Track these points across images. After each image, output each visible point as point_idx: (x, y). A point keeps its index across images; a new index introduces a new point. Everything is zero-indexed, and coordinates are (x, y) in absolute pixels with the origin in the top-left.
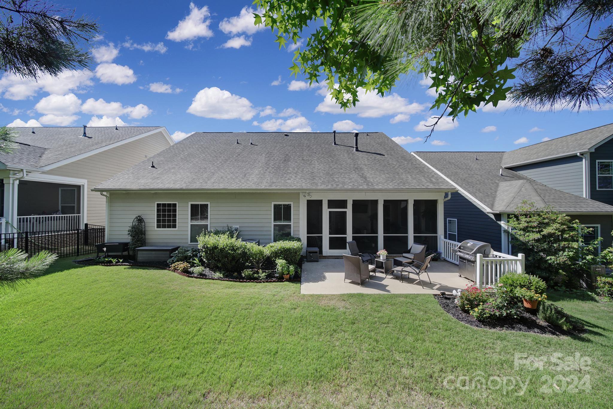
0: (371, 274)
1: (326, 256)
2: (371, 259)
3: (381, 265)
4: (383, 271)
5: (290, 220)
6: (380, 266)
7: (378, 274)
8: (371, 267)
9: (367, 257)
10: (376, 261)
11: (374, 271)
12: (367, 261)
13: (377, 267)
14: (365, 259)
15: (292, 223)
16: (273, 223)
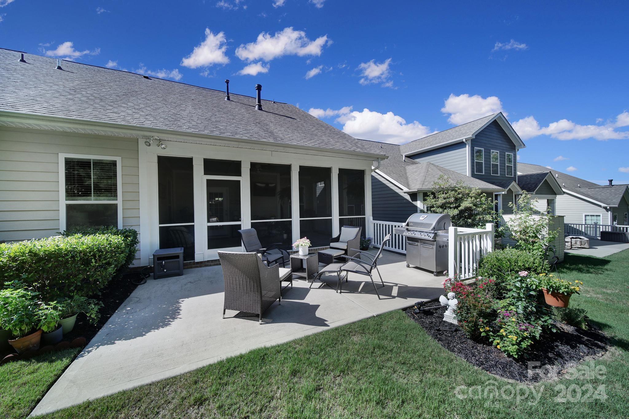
0: (285, 284)
1: (201, 262)
2: (282, 257)
3: (300, 265)
4: (305, 275)
5: (116, 196)
6: (298, 266)
7: (297, 284)
8: (283, 272)
9: (275, 255)
10: (292, 258)
11: (289, 278)
12: (276, 261)
13: (294, 270)
14: (272, 258)
15: (119, 202)
16: (63, 202)
